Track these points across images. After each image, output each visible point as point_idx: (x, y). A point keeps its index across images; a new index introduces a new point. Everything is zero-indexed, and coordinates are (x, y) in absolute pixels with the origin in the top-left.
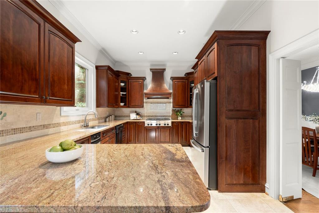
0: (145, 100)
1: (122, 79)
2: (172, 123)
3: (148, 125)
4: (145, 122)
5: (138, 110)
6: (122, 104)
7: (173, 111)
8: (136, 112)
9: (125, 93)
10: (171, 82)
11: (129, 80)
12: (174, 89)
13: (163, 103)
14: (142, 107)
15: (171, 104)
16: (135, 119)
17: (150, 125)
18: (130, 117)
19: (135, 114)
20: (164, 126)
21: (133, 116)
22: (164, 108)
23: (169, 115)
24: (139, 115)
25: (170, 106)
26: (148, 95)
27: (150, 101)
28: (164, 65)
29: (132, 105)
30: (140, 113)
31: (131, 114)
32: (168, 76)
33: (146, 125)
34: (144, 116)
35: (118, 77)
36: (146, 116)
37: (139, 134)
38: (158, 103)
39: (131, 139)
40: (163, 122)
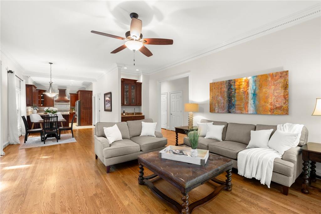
0: (55, 103)
2: (70, 113)
6: (42, 105)
7: (70, 108)
10: (70, 95)
12: (71, 99)
13: (65, 104)
14: (53, 106)
15: (70, 105)
22: (66, 106)
23: (68, 110)
28: (66, 87)
32: (68, 93)
38: (62, 104)
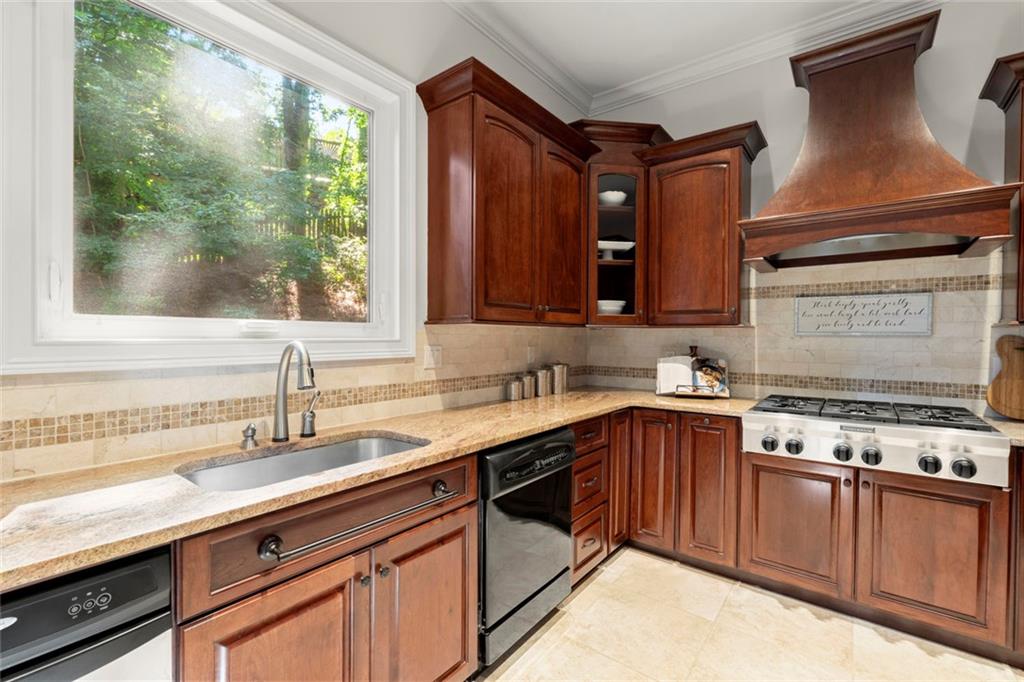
0: (753, 279)
1: (604, 168)
2: (1018, 454)
3: (770, 444)
4: (745, 424)
5: (708, 338)
6: (610, 307)
7: (1013, 353)
8: (693, 351)
9: (627, 245)
11: (653, 169)
13: (902, 289)
14: (736, 318)
15: (993, 296)
16: (682, 391)
17: (781, 451)
18: (655, 377)
19: (691, 360)
20: (917, 471)
21: (674, 377)
22: (921, 324)
23: (962, 378)
24: (714, 369)
25: (981, 308)
26: (773, 239)
27: (796, 282)
29: (664, 307)
30: (723, 355)
31: (662, 359)
33: (751, 444)
34: (751, 378)
35: (586, 160)
36: (764, 379)
37: (698, 492)
39: (649, 511)
40: (913, 443)
